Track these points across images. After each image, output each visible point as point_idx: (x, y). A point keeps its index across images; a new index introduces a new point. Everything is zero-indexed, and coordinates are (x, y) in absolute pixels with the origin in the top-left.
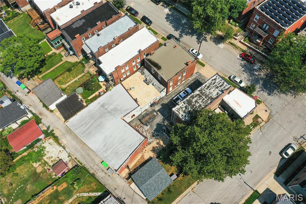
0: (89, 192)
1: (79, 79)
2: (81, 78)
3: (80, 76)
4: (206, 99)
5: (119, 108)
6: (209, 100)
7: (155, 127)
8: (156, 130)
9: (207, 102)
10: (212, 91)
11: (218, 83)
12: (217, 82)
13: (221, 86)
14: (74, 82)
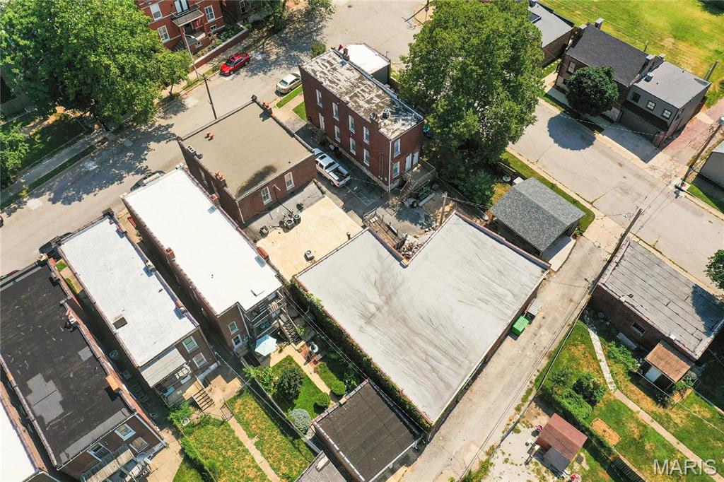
1: (251, 436)
2: (246, 426)
3: (240, 433)
4: (363, 87)
5: (374, 277)
6: (364, 82)
7: (407, 223)
8: (415, 221)
9: (369, 85)
10: (342, 78)
11: (324, 68)
12: (321, 69)
13: (332, 65)
14: (262, 451)
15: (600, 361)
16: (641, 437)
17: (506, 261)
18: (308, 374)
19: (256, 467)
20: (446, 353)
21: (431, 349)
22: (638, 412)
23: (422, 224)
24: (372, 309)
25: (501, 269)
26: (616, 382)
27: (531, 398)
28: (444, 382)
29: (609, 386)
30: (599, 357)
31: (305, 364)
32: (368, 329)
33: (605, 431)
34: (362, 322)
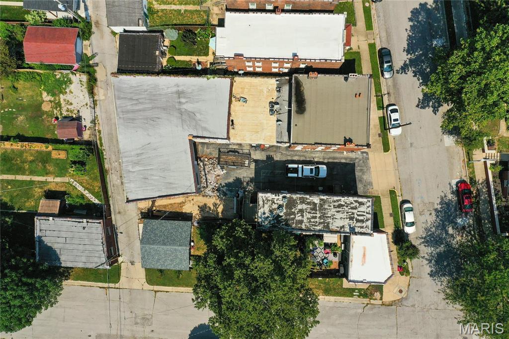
0: (86, 189)
1: (186, 11)
2: (191, 12)
3: (190, 7)
4: (317, 220)
5: (198, 116)
6: (322, 225)
7: (231, 180)
8: (228, 185)
9: (315, 225)
10: (338, 216)
11: (358, 213)
12: (359, 209)
13: (358, 221)
14: (175, 11)
15: (85, 190)
16: (45, 167)
17: (148, 188)
18: (192, 57)
19: (171, 4)
20: (133, 111)
21: (140, 107)
22: (54, 179)
23: (223, 187)
24: (183, 100)
25: (147, 181)
26: (71, 185)
27: (98, 142)
28: (122, 98)
29: (73, 180)
30: (86, 192)
31: (198, 59)
32: (175, 89)
33: (59, 154)
34: (180, 89)
